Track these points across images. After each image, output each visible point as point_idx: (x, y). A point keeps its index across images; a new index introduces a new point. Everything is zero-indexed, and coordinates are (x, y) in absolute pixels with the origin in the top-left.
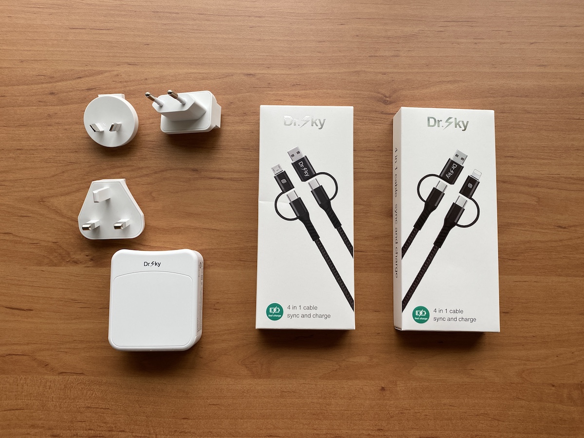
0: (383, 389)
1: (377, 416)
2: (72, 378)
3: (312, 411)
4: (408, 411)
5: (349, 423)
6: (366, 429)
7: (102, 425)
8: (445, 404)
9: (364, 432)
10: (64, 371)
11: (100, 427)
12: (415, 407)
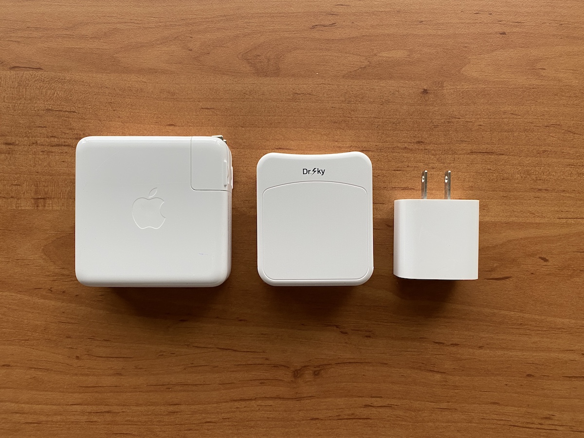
0: (425, 92)
1: (416, 125)
2: (27, 74)
3: (332, 119)
4: (457, 119)
5: (380, 134)
6: (401, 141)
7: (68, 132)
8: (505, 113)
9: (399, 145)
10: (17, 65)
11: (65, 133)
12: (466, 115)
